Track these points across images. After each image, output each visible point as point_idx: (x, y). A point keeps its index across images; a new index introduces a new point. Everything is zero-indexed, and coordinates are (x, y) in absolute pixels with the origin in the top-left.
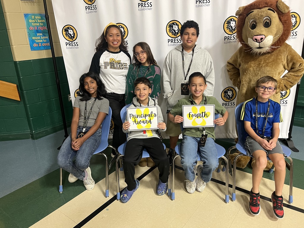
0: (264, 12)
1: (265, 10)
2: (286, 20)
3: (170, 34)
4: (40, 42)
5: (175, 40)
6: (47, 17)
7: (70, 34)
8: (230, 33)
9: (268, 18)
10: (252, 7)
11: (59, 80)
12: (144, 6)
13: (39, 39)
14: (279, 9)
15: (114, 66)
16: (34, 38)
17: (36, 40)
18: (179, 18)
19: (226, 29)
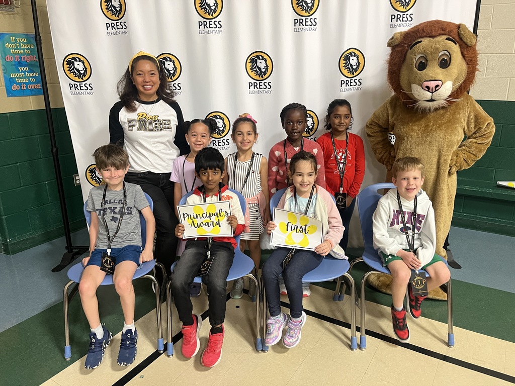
0: (439, 42)
1: (441, 39)
2: (472, 58)
3: (253, 74)
4: (24, 83)
5: (261, 84)
6: (38, 39)
7: (78, 70)
8: (349, 75)
9: (446, 52)
10: (418, 34)
11: (57, 149)
12: (208, 27)
14: (463, 38)
15: (146, 126)
16: (13, 75)
17: (17, 79)
18: (267, 49)
19: (343, 69)
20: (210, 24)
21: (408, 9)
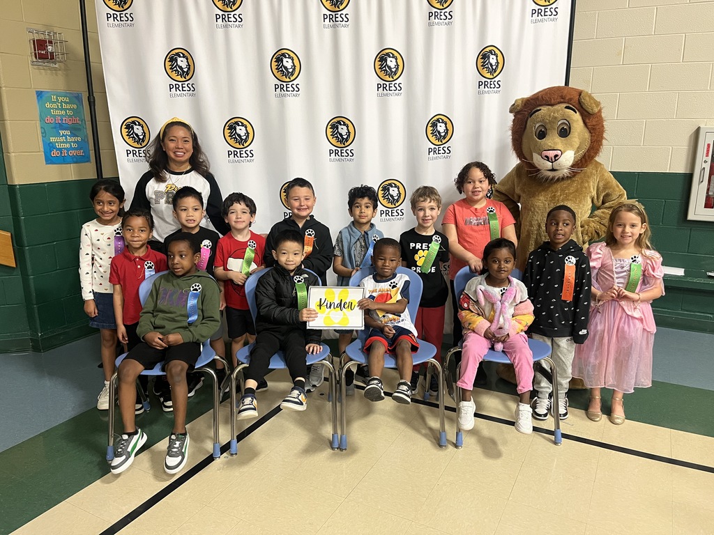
0: (558, 111)
1: (560, 108)
2: (595, 126)
5: (342, 151)
6: (92, 100)
7: (137, 135)
8: (438, 142)
9: (565, 121)
10: (538, 102)
12: (285, 90)
13: (63, 142)
14: (584, 106)
18: (349, 114)
19: (430, 136)
20: (287, 88)
21: (495, 75)
